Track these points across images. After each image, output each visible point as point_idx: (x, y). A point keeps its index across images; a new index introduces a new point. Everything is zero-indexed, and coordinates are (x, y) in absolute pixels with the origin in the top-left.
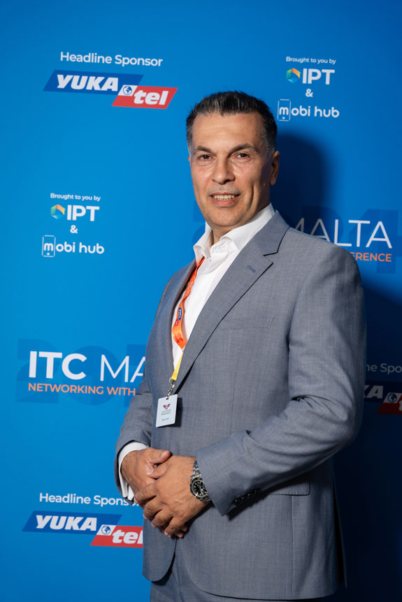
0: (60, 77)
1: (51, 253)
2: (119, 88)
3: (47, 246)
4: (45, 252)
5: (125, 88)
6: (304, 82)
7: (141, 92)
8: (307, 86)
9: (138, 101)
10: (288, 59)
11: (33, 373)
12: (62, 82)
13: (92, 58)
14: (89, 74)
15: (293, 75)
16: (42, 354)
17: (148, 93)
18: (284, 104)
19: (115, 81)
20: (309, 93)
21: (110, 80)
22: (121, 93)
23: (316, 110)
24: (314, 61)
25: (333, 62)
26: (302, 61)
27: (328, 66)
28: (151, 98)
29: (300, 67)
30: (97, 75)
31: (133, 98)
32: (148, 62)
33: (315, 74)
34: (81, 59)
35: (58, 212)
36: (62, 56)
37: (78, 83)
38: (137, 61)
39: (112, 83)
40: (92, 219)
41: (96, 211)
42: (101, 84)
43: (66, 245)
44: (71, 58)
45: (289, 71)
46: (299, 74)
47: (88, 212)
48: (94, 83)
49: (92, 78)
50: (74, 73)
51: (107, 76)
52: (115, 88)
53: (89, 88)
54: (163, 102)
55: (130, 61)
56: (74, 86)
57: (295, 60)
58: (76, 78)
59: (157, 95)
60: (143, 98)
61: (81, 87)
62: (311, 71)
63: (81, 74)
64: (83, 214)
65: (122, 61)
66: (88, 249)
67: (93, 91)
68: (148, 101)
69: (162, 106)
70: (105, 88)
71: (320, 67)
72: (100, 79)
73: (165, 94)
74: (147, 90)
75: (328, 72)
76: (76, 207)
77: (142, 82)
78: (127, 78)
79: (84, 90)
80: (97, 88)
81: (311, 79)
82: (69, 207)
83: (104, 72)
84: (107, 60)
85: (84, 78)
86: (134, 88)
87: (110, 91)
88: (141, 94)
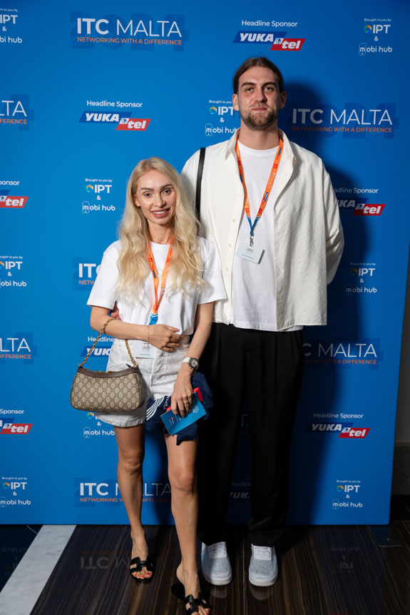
0: (87, 115)
1: (87, 211)
2: (120, 120)
3: (85, 207)
4: (84, 211)
5: (122, 120)
6: (219, 114)
7: (131, 121)
8: (221, 116)
9: (130, 127)
10: (210, 101)
11: (81, 275)
12: (89, 117)
13: (104, 103)
14: (103, 113)
15: (213, 110)
16: (85, 265)
17: (135, 122)
18: (209, 127)
19: (117, 116)
20: (222, 120)
21: (114, 115)
22: (121, 123)
23: (226, 129)
24: (224, 102)
26: (217, 102)
28: (137, 125)
29: (217, 106)
30: (107, 113)
31: (127, 125)
32: (134, 105)
33: (225, 110)
34: (98, 104)
35: (90, 189)
36: (88, 103)
37: (97, 118)
38: (129, 105)
39: (116, 117)
40: (108, 192)
41: (110, 188)
42: (110, 118)
43: (95, 207)
44: (93, 104)
45: (211, 108)
46: (216, 110)
47: (106, 188)
48: (106, 117)
49: (105, 115)
50: (95, 112)
51: (112, 113)
52: (117, 120)
53: (103, 120)
54: (143, 127)
55: (125, 105)
56: (95, 119)
57: (214, 102)
58: (96, 115)
59: (140, 123)
60: (132, 125)
61: (99, 120)
62: (223, 108)
63: (99, 113)
64: (103, 190)
65: (121, 105)
66: (106, 208)
67: (106, 121)
68: (136, 127)
69: (143, 129)
70: (112, 120)
71: (228, 105)
72: (109, 115)
73: (145, 122)
74: (135, 121)
76: (99, 186)
77: (132, 116)
78: (123, 114)
79: (101, 122)
80: (108, 120)
81: (223, 112)
82: (96, 186)
83: (111, 111)
84: (113, 104)
85: (100, 115)
86: (128, 119)
87: (114, 121)
88: (131, 123)
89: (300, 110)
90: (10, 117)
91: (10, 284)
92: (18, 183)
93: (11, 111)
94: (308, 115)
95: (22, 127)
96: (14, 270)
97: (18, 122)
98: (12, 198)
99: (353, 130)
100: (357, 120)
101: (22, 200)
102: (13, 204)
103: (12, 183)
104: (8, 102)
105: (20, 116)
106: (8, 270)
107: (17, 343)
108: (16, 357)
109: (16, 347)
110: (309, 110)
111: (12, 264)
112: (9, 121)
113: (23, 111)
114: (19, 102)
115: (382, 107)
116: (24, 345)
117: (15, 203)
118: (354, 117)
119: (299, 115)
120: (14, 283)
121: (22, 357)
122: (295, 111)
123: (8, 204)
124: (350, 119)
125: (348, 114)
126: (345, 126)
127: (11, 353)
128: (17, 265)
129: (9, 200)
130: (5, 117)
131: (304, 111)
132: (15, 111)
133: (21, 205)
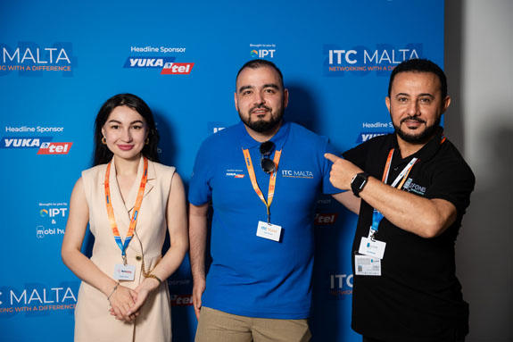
0: (132, 60)
2: (164, 64)
5: (167, 64)
9: (174, 71)
10: (251, 45)
12: (133, 63)
13: (148, 49)
14: (147, 58)
15: (254, 54)
19: (161, 61)
21: (158, 60)
22: (165, 67)
24: (264, 45)
25: (274, 46)
26: (258, 46)
27: (272, 48)
28: (181, 69)
29: (258, 49)
30: (151, 58)
31: (171, 69)
32: (178, 50)
33: (265, 53)
34: (142, 50)
36: (132, 49)
37: (142, 63)
38: (172, 50)
39: (160, 62)
42: (154, 63)
44: (137, 50)
45: (252, 51)
46: (257, 53)
48: (150, 62)
49: (149, 60)
50: (139, 58)
51: (157, 58)
52: (161, 65)
53: (148, 65)
54: (187, 71)
55: (168, 50)
56: (139, 64)
57: (254, 46)
58: (140, 60)
59: (184, 67)
60: (177, 69)
61: (143, 65)
62: (263, 51)
63: (143, 58)
65: (165, 50)
67: (150, 66)
68: (179, 71)
69: (187, 73)
71: (268, 49)
72: (153, 60)
73: (188, 66)
74: (179, 65)
75: (272, 51)
77: (176, 61)
78: (167, 59)
79: (145, 67)
80: (152, 65)
81: (263, 55)
83: (155, 56)
84: (156, 50)
85: (145, 60)
86: (171, 64)
87: (159, 66)
88: (175, 67)
89: (335, 52)
90: (54, 64)
91: (54, 232)
92: (61, 129)
93: (54, 59)
94: (343, 55)
95: (65, 74)
96: (58, 217)
97: (62, 69)
98: (56, 145)
99: (385, 68)
100: (389, 59)
101: (66, 146)
102: (57, 150)
103: (55, 129)
104: (51, 50)
105: (63, 63)
106: (52, 218)
107: (61, 294)
108: (61, 307)
109: (61, 298)
110: (343, 51)
111: (56, 212)
112: (52, 68)
113: (67, 58)
114: (63, 50)
115: (410, 47)
116: (69, 294)
117: (59, 149)
118: (385, 56)
119: (335, 56)
120: (58, 230)
121: (68, 307)
122: (331, 52)
123: (51, 151)
124: (382, 59)
125: (380, 54)
126: (378, 65)
127: (55, 303)
128: (61, 211)
129: (53, 147)
130: (49, 64)
131: (339, 52)
132: (59, 58)
133: (65, 151)
